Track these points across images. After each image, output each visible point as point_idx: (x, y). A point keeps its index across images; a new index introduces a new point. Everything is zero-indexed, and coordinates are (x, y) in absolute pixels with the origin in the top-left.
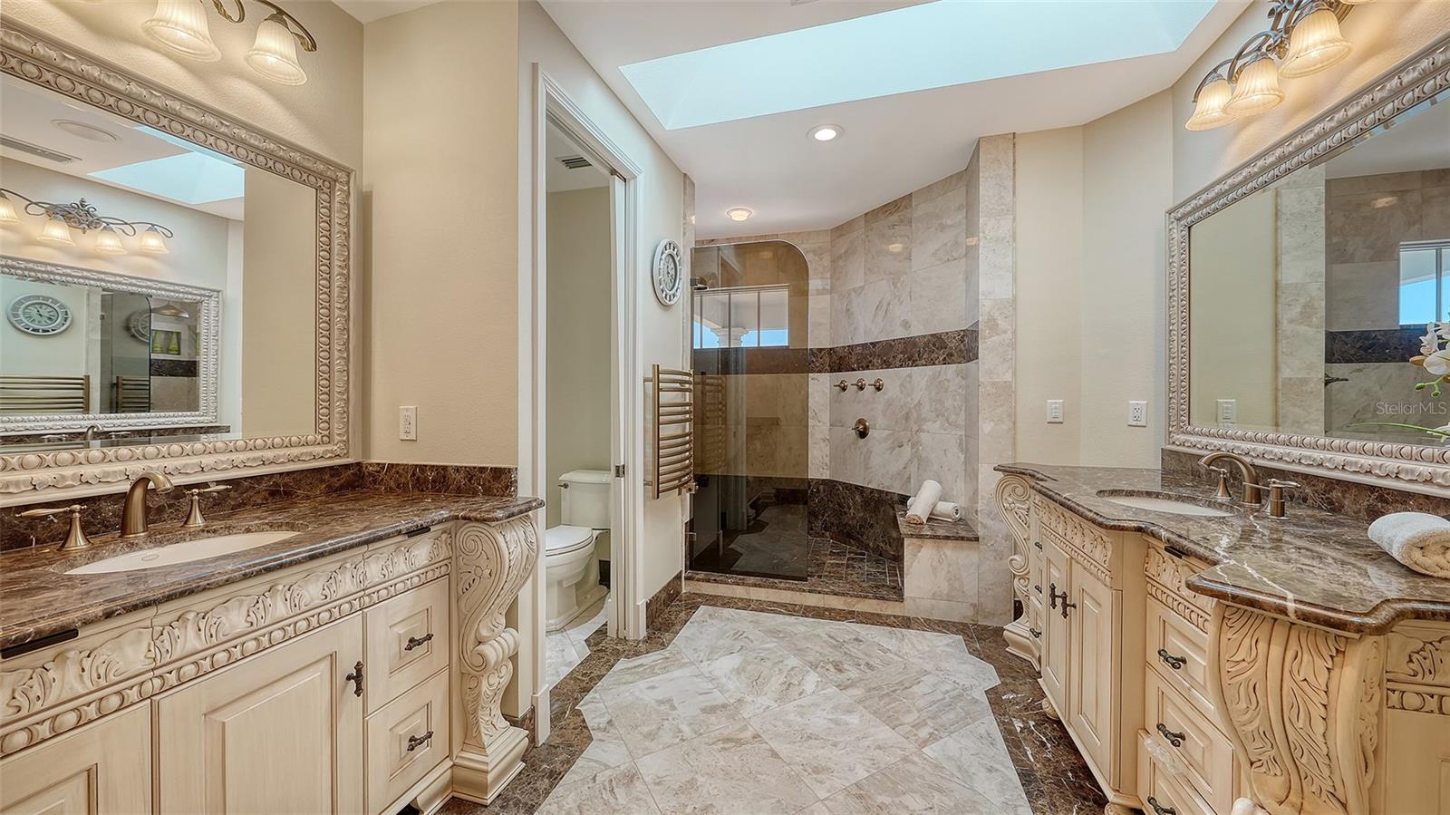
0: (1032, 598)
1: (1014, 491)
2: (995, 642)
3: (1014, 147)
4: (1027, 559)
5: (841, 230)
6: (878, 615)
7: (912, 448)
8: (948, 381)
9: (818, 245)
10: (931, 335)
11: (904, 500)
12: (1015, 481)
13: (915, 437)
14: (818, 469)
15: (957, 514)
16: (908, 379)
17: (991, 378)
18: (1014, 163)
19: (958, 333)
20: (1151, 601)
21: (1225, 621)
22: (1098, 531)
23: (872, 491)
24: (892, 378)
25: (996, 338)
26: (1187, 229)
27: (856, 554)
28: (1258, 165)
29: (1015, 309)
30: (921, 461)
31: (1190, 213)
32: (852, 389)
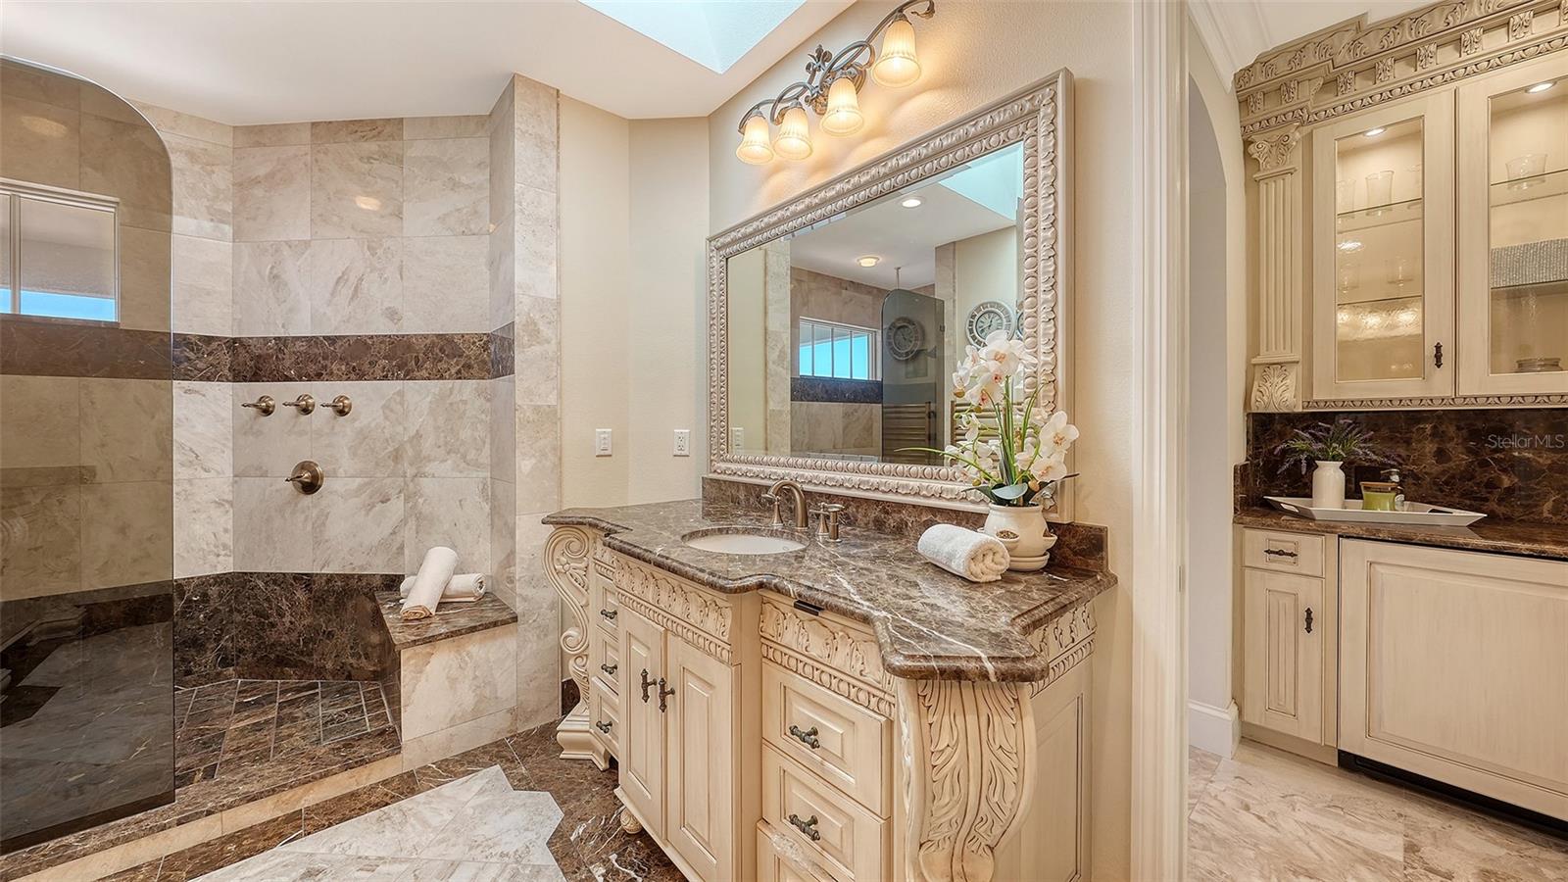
0: (594, 679)
1: (568, 547)
2: (544, 751)
3: (558, 108)
4: (585, 631)
5: (258, 135)
6: (352, 794)
7: (406, 500)
8: (465, 402)
9: (201, 145)
10: (438, 336)
11: (392, 583)
12: (569, 534)
13: (411, 485)
14: (204, 558)
15: (481, 588)
16: (398, 399)
17: (531, 401)
18: (558, 128)
19: (480, 337)
20: (768, 667)
21: (921, 700)
22: (709, 594)
23: (330, 578)
24: (367, 396)
25: (537, 349)
26: (724, 259)
27: (299, 690)
28: (819, 197)
29: (559, 314)
30: (421, 521)
31: (729, 245)
32: (283, 414)
